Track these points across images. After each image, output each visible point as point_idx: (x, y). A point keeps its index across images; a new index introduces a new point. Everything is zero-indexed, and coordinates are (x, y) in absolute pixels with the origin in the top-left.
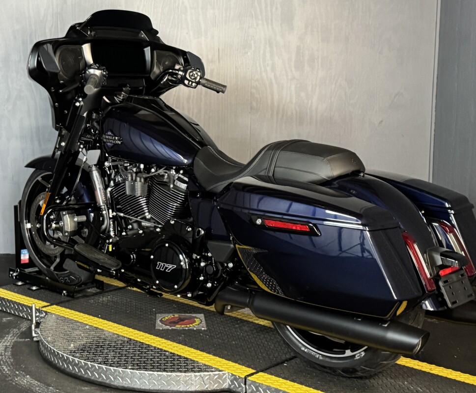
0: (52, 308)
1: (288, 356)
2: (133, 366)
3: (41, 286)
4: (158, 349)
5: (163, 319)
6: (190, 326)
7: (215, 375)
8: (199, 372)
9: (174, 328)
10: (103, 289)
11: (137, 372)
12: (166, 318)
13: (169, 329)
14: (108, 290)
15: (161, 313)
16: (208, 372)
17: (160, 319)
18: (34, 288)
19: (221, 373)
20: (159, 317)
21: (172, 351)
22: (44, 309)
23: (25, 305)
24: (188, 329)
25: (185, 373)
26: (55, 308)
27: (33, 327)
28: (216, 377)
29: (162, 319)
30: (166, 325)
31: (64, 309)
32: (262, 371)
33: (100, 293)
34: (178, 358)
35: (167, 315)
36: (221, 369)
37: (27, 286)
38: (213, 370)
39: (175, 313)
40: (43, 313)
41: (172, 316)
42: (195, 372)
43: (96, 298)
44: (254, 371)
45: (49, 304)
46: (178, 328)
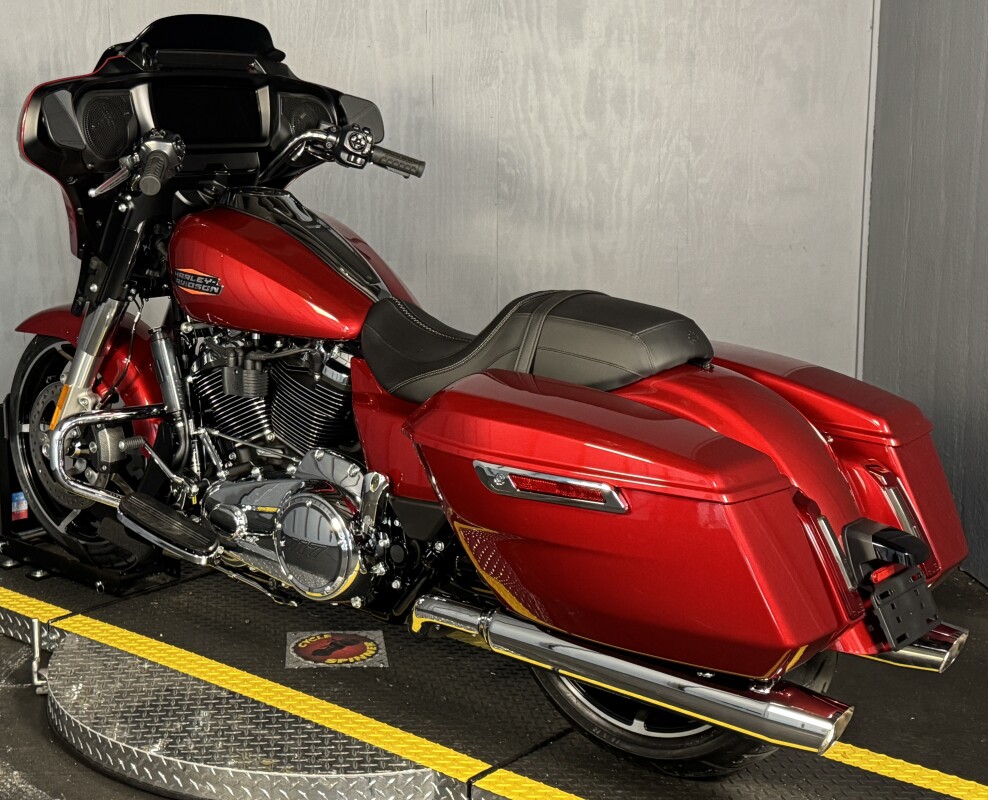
0: (75, 622)
1: (556, 729)
2: (240, 758)
3: (54, 570)
4: (291, 716)
5: (300, 645)
6: (355, 661)
7: (409, 776)
8: (374, 770)
9: (321, 664)
10: (178, 575)
11: (247, 772)
12: (306, 641)
13: (311, 669)
14: (190, 576)
15: (295, 629)
16: (393, 769)
17: (293, 645)
18: (39, 574)
19: (419, 771)
20: (293, 639)
21: (320, 722)
22: (58, 624)
23: (19, 616)
24: (352, 668)
25: (346, 773)
26: (80, 622)
27: (35, 665)
28: (409, 780)
29: (297, 644)
30: (306, 659)
31: (98, 623)
32: (503, 766)
33: (173, 584)
34: (331, 739)
35: (308, 634)
36: (419, 762)
37: (25, 570)
38: (404, 764)
39: (325, 630)
40: (55, 633)
41: (319, 638)
42: (366, 772)
43: (165, 595)
44: (488, 766)
45: (68, 612)
46: (330, 666)
